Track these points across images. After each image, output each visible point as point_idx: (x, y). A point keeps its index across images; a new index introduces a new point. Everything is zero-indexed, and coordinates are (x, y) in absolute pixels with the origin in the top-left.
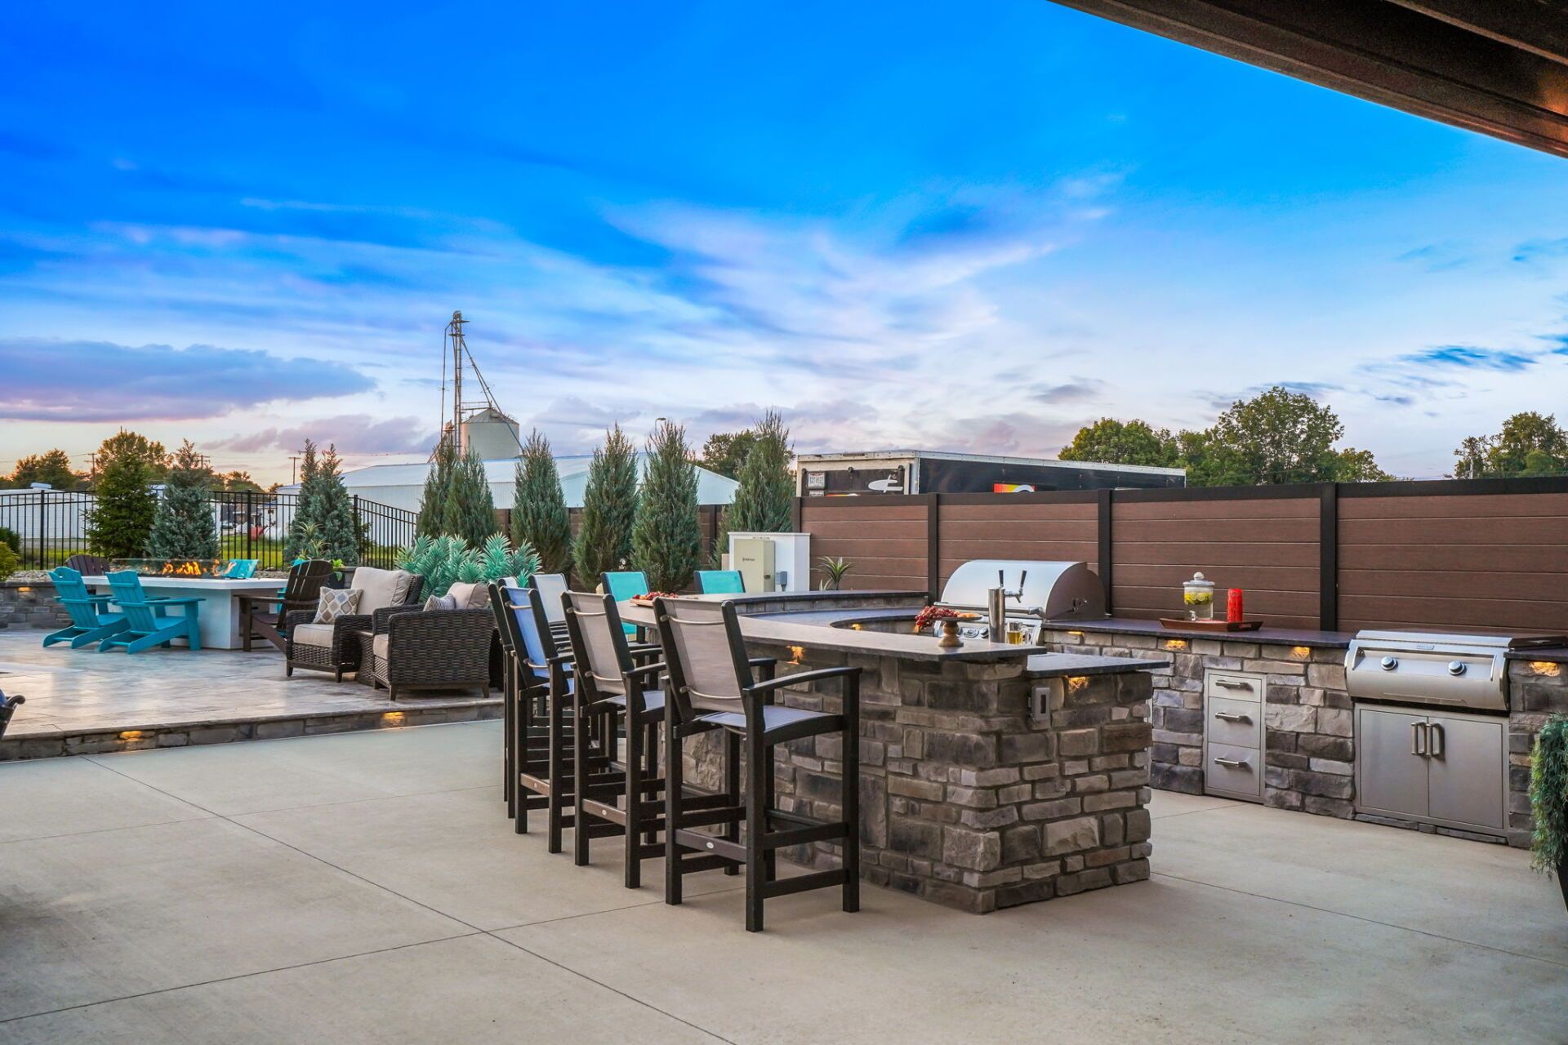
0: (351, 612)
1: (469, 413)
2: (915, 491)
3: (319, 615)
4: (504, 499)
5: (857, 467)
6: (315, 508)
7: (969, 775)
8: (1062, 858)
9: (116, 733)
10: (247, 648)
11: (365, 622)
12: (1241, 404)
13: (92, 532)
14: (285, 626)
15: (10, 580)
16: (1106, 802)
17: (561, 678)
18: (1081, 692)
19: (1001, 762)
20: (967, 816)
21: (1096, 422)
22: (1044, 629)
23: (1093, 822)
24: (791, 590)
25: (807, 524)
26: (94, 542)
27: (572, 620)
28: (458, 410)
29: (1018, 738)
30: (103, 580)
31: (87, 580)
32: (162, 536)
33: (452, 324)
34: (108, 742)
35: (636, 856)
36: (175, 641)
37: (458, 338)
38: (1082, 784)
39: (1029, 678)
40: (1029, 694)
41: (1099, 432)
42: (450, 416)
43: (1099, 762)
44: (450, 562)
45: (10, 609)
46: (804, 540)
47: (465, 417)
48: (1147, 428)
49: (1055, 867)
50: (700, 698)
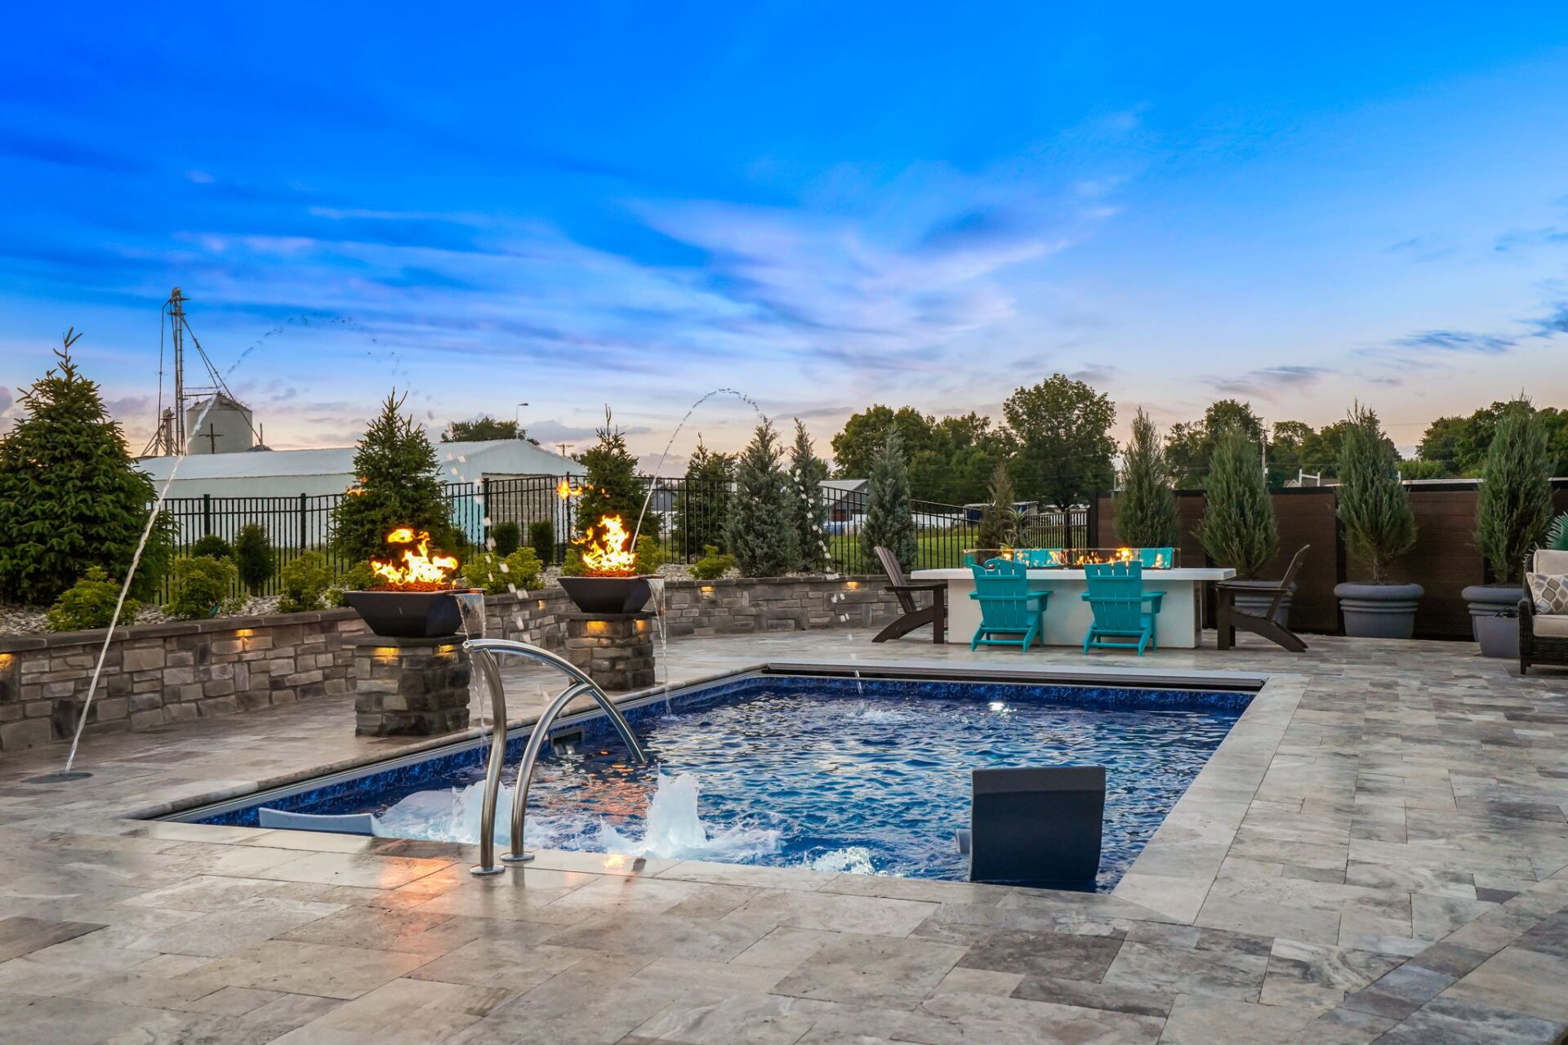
1: (194, 400)
12: (1023, 390)
21: (869, 409)
28: (180, 397)
33: (171, 301)
37: (178, 319)
41: (873, 419)
42: (170, 402)
48: (917, 415)
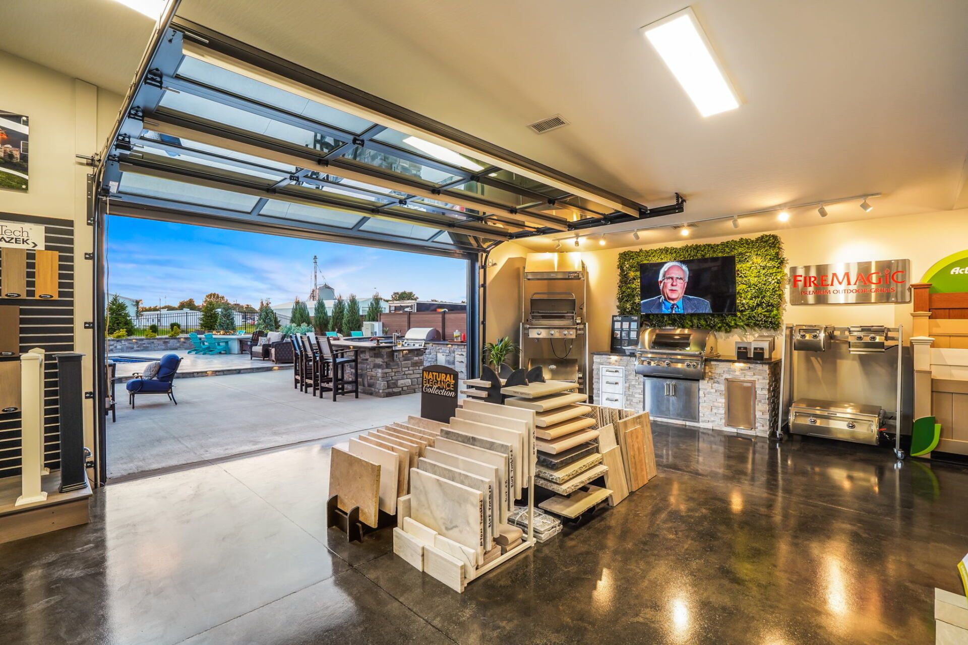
0: (267, 343)
1: (319, 286)
2: (415, 311)
3: (259, 344)
4: (312, 314)
5: (402, 305)
6: (263, 316)
7: (380, 371)
8: (402, 387)
9: (206, 372)
10: (242, 353)
11: (269, 345)
13: (201, 324)
14: (251, 347)
15: (178, 337)
16: (413, 376)
17: (315, 357)
18: (406, 354)
19: (387, 368)
20: (380, 379)
22: (425, 343)
23: (409, 380)
24: (377, 336)
25: (382, 320)
26: (201, 326)
27: (318, 342)
28: (316, 285)
29: (391, 363)
30: (203, 336)
31: (199, 336)
32: (220, 324)
33: (313, 259)
34: (204, 374)
35: (315, 390)
36: (223, 352)
37: (316, 263)
38: (406, 373)
39: (394, 351)
40: (393, 355)
42: (313, 287)
43: (411, 368)
44: (292, 330)
45: (178, 345)
46: (381, 324)
47: (318, 288)
49: (400, 389)
50: (325, 356)
